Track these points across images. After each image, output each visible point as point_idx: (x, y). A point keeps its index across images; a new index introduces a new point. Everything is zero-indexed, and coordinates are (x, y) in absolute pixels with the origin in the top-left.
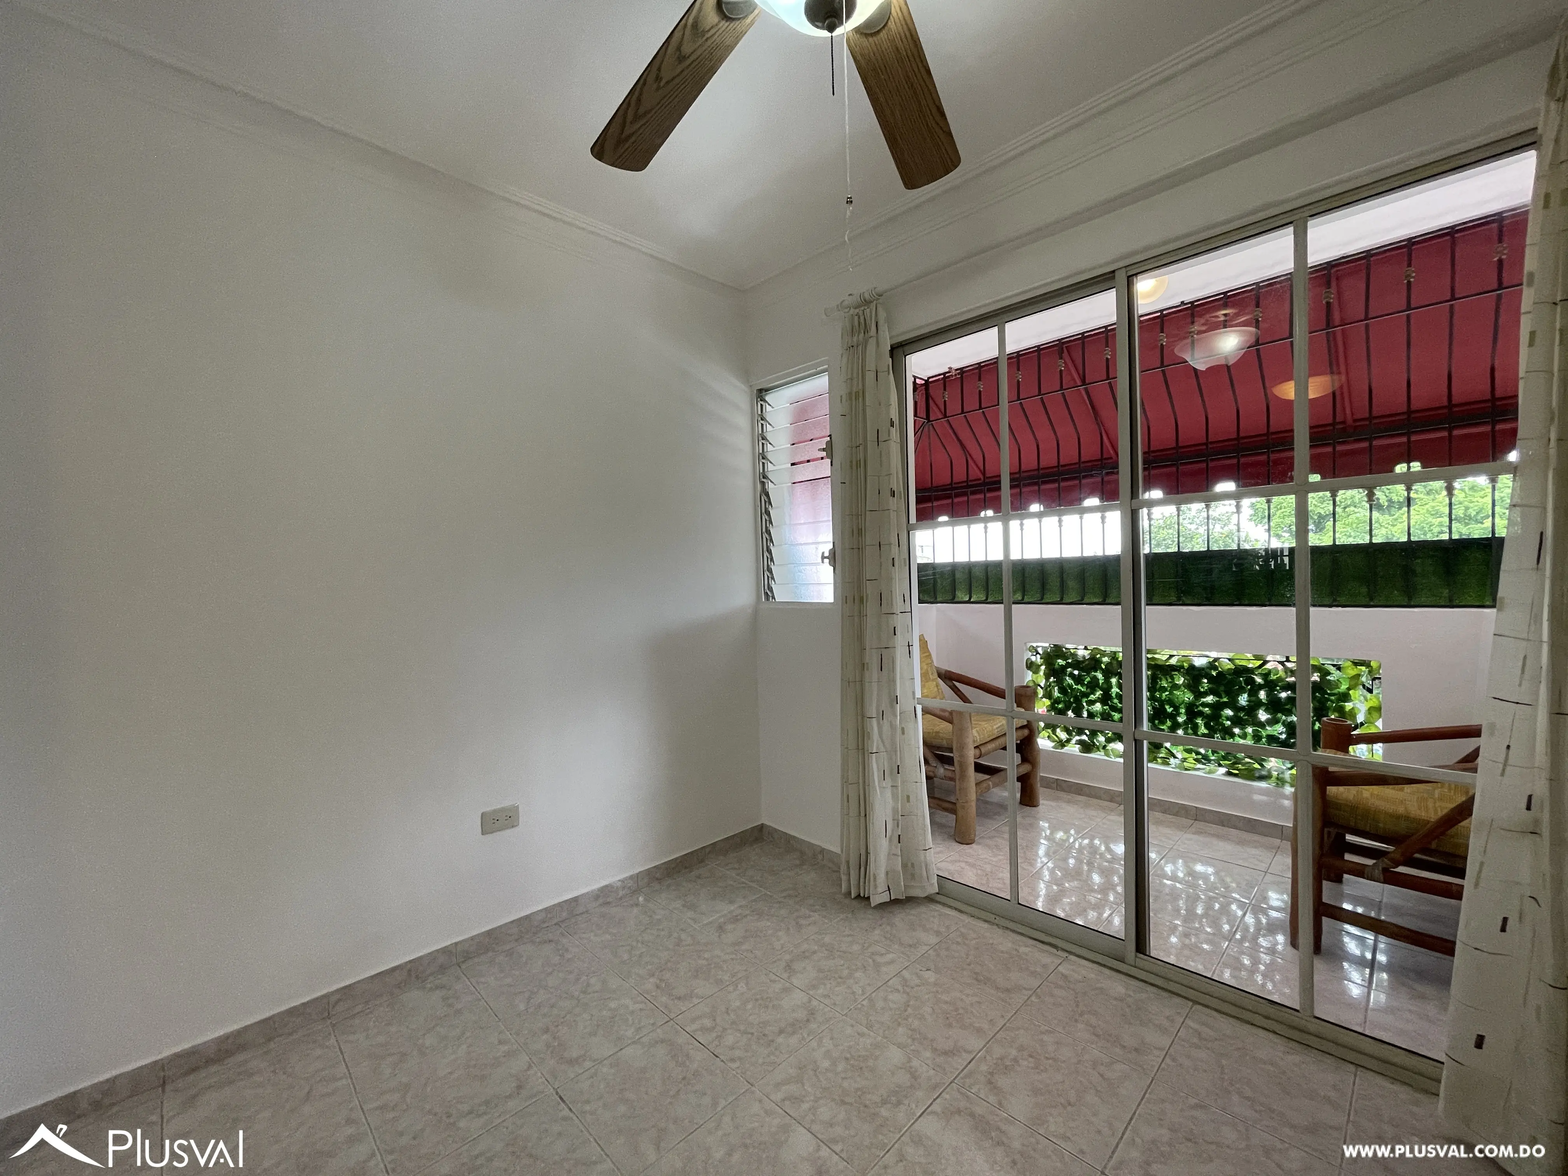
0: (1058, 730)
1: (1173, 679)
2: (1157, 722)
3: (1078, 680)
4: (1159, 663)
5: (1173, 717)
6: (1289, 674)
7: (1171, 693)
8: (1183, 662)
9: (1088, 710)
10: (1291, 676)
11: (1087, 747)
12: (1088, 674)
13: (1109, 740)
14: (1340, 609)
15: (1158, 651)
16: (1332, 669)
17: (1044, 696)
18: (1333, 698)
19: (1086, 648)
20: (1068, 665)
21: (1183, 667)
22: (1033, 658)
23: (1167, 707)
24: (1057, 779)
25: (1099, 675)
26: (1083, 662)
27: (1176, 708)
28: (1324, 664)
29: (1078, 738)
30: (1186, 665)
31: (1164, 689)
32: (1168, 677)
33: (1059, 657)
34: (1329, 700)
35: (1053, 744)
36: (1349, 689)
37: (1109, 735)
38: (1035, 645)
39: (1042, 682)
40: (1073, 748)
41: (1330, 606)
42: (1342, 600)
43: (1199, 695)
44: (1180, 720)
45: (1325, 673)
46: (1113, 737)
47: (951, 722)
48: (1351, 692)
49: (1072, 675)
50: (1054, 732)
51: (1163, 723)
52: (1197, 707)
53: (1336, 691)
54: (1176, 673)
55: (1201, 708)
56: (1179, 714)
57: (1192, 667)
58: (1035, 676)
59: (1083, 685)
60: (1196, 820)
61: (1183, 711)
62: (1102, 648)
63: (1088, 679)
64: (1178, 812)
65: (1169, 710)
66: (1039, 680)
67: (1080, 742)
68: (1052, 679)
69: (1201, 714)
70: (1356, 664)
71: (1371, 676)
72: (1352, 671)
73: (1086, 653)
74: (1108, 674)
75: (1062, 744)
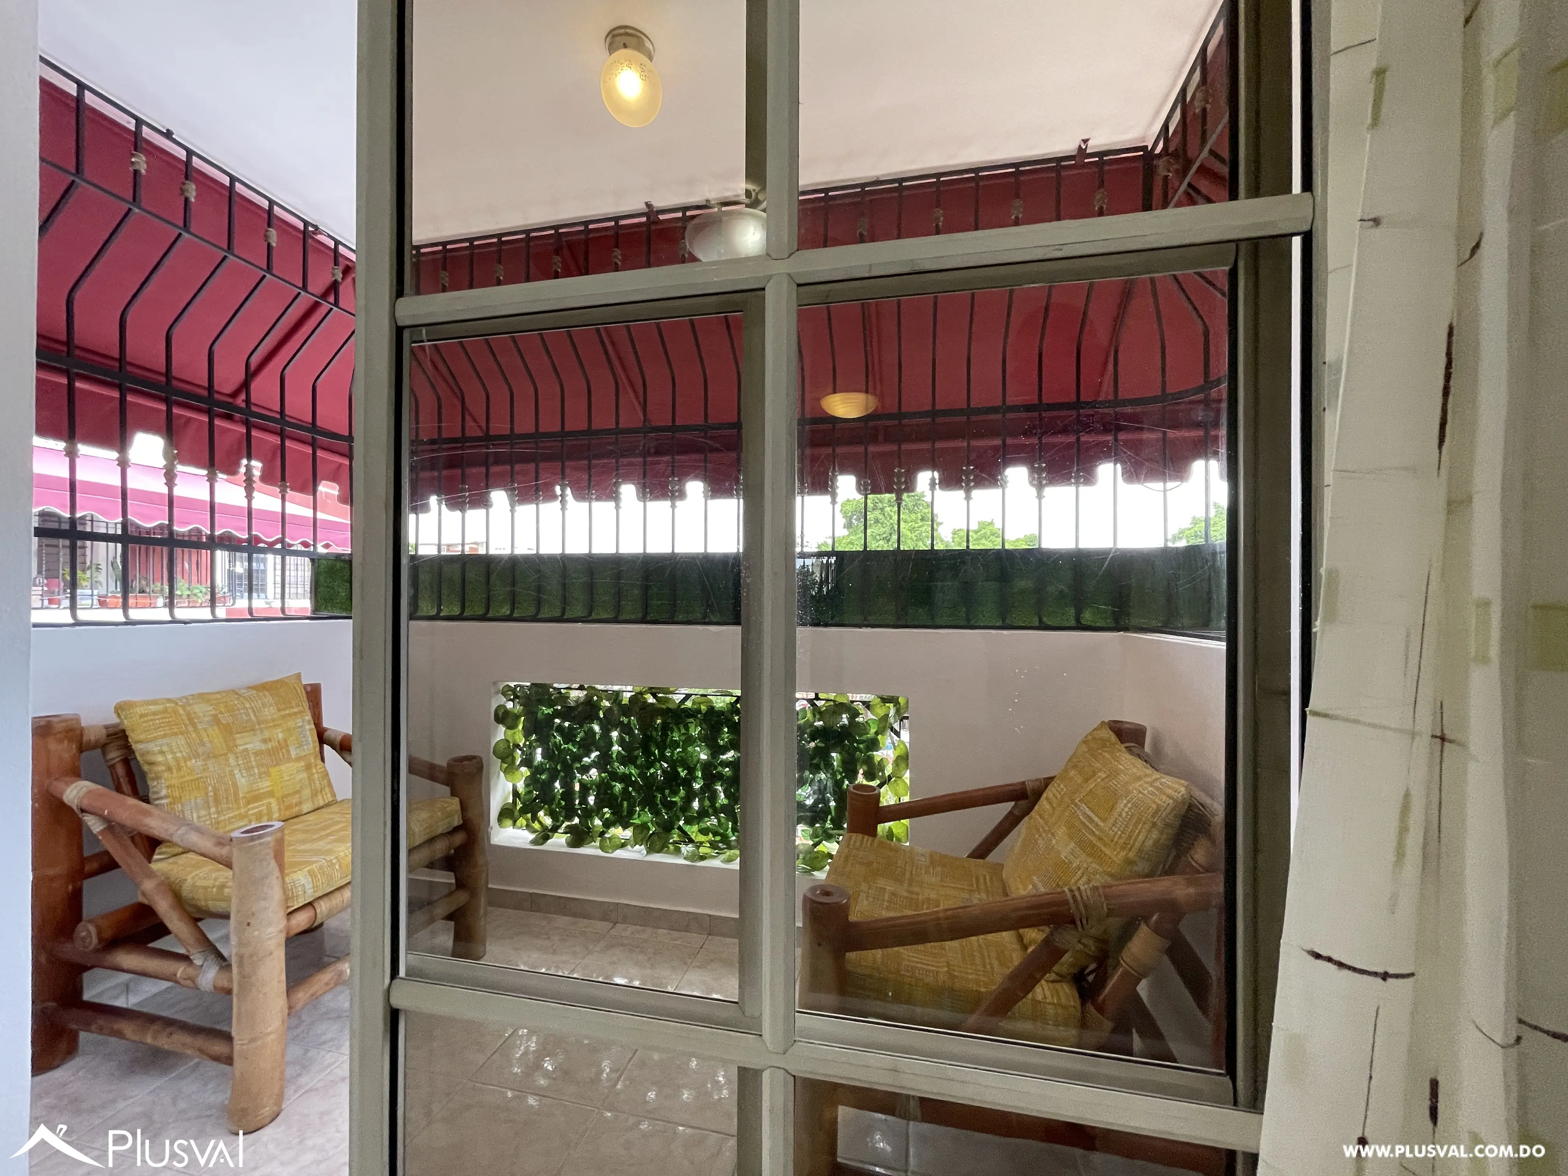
0: (541, 814)
1: (687, 729)
2: (667, 791)
3: (568, 736)
4: (671, 706)
5: (687, 783)
6: (818, 716)
7: (685, 750)
8: (700, 703)
9: (580, 781)
10: (819, 720)
11: (579, 837)
12: (581, 727)
13: (607, 824)
14: (869, 630)
15: (671, 689)
16: (860, 707)
17: (522, 764)
18: (861, 746)
19: (581, 688)
20: (557, 714)
21: (699, 711)
22: (510, 705)
23: (680, 770)
24: (531, 894)
25: (597, 728)
26: (578, 706)
27: (691, 770)
28: (852, 702)
29: (567, 823)
30: (703, 707)
31: (676, 744)
32: (681, 726)
33: (540, 702)
34: (858, 749)
35: (532, 836)
36: (877, 733)
37: (607, 816)
38: (512, 684)
39: (521, 741)
40: (559, 841)
41: (860, 626)
42: (871, 619)
43: (716, 750)
44: (697, 786)
45: (854, 714)
46: (613, 818)
47: (229, 866)
48: (879, 737)
49: (560, 729)
50: (535, 818)
51: (675, 793)
52: (715, 768)
53: (864, 738)
54: (691, 720)
55: (720, 769)
56: (695, 779)
57: (711, 709)
58: (510, 732)
59: (574, 743)
60: (709, 934)
61: (699, 774)
62: (600, 687)
63: (582, 734)
64: (687, 926)
65: (683, 774)
66: (517, 737)
67: (570, 830)
68: (534, 737)
69: (720, 777)
70: (885, 700)
71: (899, 716)
72: (881, 711)
73: (582, 694)
74: (607, 726)
75: (545, 835)
